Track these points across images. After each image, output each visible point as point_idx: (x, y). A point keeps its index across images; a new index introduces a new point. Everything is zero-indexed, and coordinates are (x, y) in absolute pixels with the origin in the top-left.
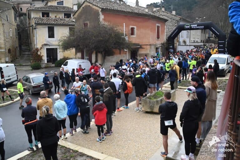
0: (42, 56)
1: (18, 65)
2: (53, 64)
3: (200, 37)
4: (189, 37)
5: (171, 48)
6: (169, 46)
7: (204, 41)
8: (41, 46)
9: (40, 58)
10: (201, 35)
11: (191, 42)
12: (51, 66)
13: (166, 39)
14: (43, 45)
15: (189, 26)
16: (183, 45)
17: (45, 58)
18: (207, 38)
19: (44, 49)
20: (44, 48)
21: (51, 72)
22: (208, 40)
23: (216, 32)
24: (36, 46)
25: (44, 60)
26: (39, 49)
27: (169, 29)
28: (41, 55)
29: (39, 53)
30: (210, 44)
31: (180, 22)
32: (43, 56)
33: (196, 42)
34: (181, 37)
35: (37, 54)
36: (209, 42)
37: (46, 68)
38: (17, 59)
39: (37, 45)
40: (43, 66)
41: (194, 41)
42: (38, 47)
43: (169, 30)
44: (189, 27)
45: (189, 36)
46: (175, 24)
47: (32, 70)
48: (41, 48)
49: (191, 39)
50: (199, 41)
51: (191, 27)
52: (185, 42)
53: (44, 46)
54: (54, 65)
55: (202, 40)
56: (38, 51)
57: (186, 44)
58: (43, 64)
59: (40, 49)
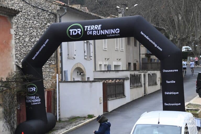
3: (123, 56)
4: (93, 58)
5: (32, 93)
6: (25, 87)
7: (135, 65)
10: (127, 50)
11: (98, 69)
13: (18, 66)
15: (80, 28)
16: (76, 80)
18: (143, 56)
22: (147, 61)
23: (154, 43)
27: (31, 37)
30: (151, 72)
31: (60, 17)
33: (113, 69)
34: (68, 58)
36: (149, 66)
41: (109, 67)
43: (32, 41)
44: (79, 31)
45: (92, 54)
46: (49, 22)
49: (99, 63)
50: (123, 65)
51: (85, 32)
52: (80, 71)
55: (129, 64)
57: (84, 75)
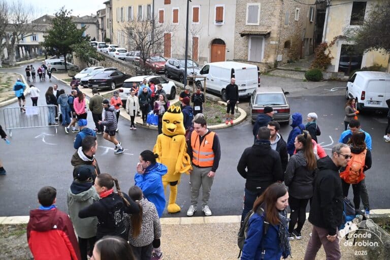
0: (330, 59)
1: (293, 69)
2: (346, 75)
8: (333, 40)
9: (325, 62)
12: (342, 79)
14: (336, 38)
17: (336, 63)
19: (337, 46)
20: (338, 43)
21: (331, 90)
24: (323, 39)
25: (334, 66)
26: (328, 45)
28: (330, 56)
29: (326, 52)
32: (333, 58)
35: (323, 53)
37: (330, 80)
38: (301, 58)
39: (325, 38)
40: (327, 76)
42: (327, 40)
47: (305, 81)
48: (333, 43)
53: (338, 39)
54: (347, 77)
56: (325, 49)
58: (328, 72)
59: (331, 46)
